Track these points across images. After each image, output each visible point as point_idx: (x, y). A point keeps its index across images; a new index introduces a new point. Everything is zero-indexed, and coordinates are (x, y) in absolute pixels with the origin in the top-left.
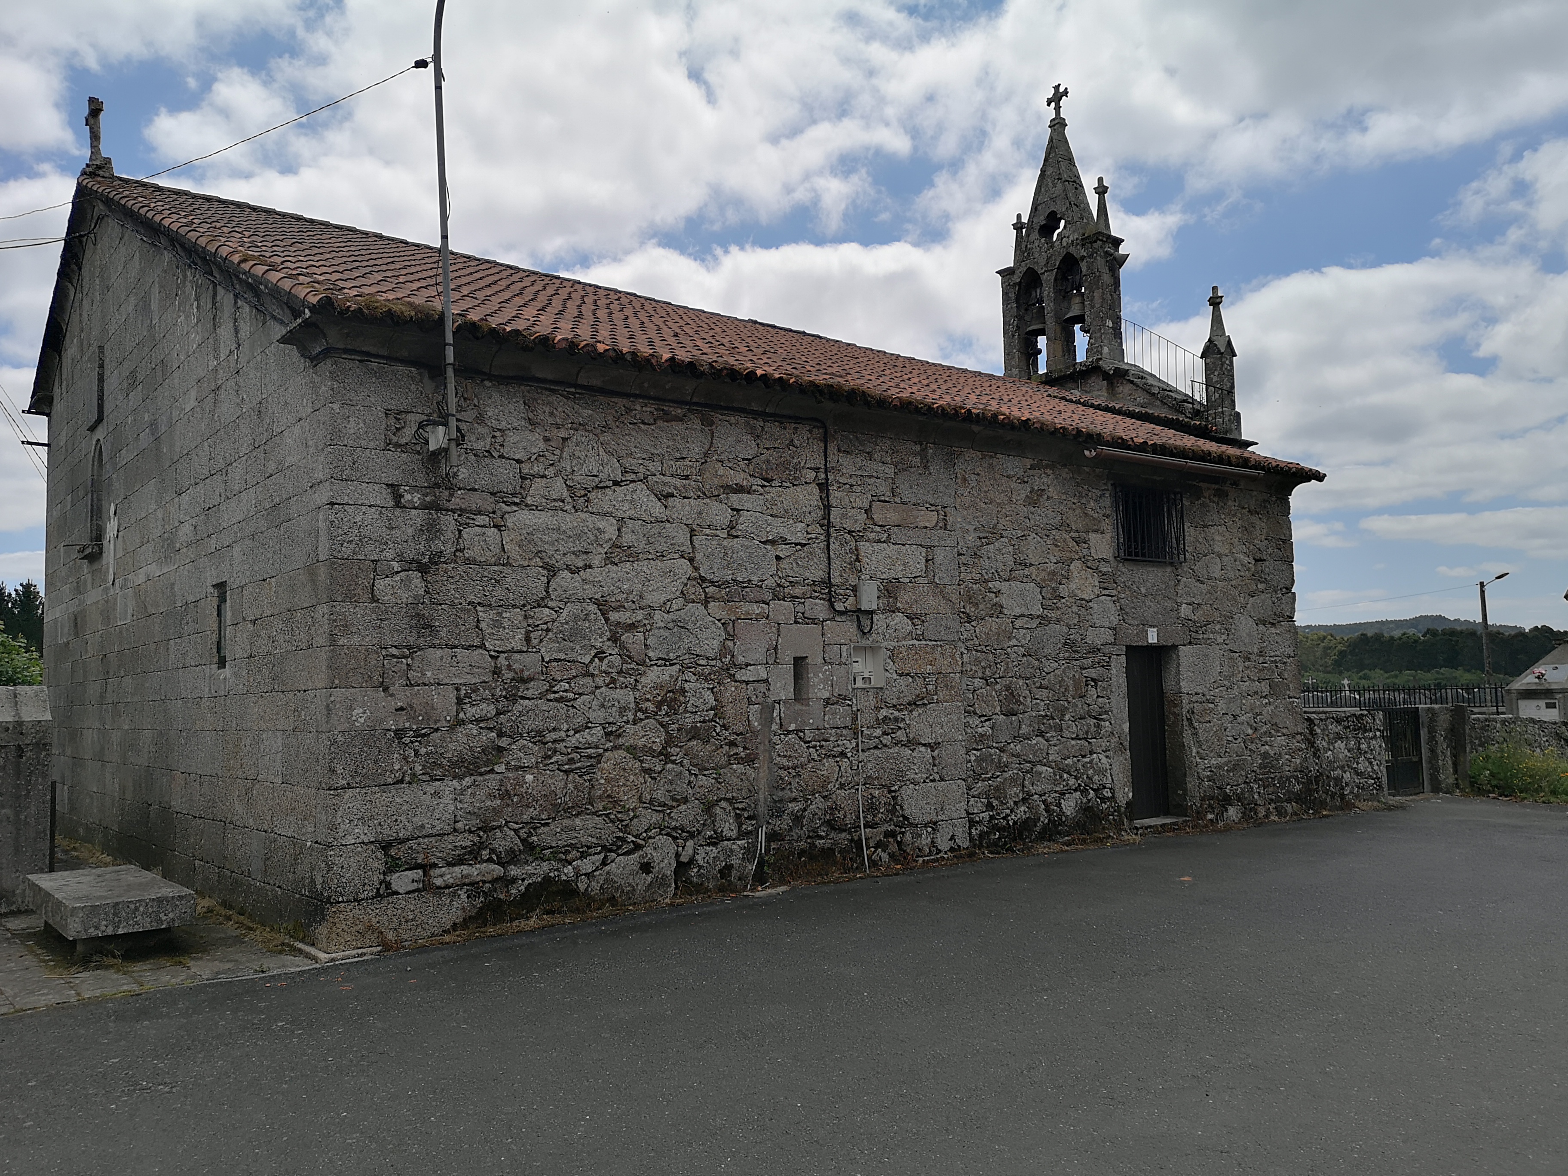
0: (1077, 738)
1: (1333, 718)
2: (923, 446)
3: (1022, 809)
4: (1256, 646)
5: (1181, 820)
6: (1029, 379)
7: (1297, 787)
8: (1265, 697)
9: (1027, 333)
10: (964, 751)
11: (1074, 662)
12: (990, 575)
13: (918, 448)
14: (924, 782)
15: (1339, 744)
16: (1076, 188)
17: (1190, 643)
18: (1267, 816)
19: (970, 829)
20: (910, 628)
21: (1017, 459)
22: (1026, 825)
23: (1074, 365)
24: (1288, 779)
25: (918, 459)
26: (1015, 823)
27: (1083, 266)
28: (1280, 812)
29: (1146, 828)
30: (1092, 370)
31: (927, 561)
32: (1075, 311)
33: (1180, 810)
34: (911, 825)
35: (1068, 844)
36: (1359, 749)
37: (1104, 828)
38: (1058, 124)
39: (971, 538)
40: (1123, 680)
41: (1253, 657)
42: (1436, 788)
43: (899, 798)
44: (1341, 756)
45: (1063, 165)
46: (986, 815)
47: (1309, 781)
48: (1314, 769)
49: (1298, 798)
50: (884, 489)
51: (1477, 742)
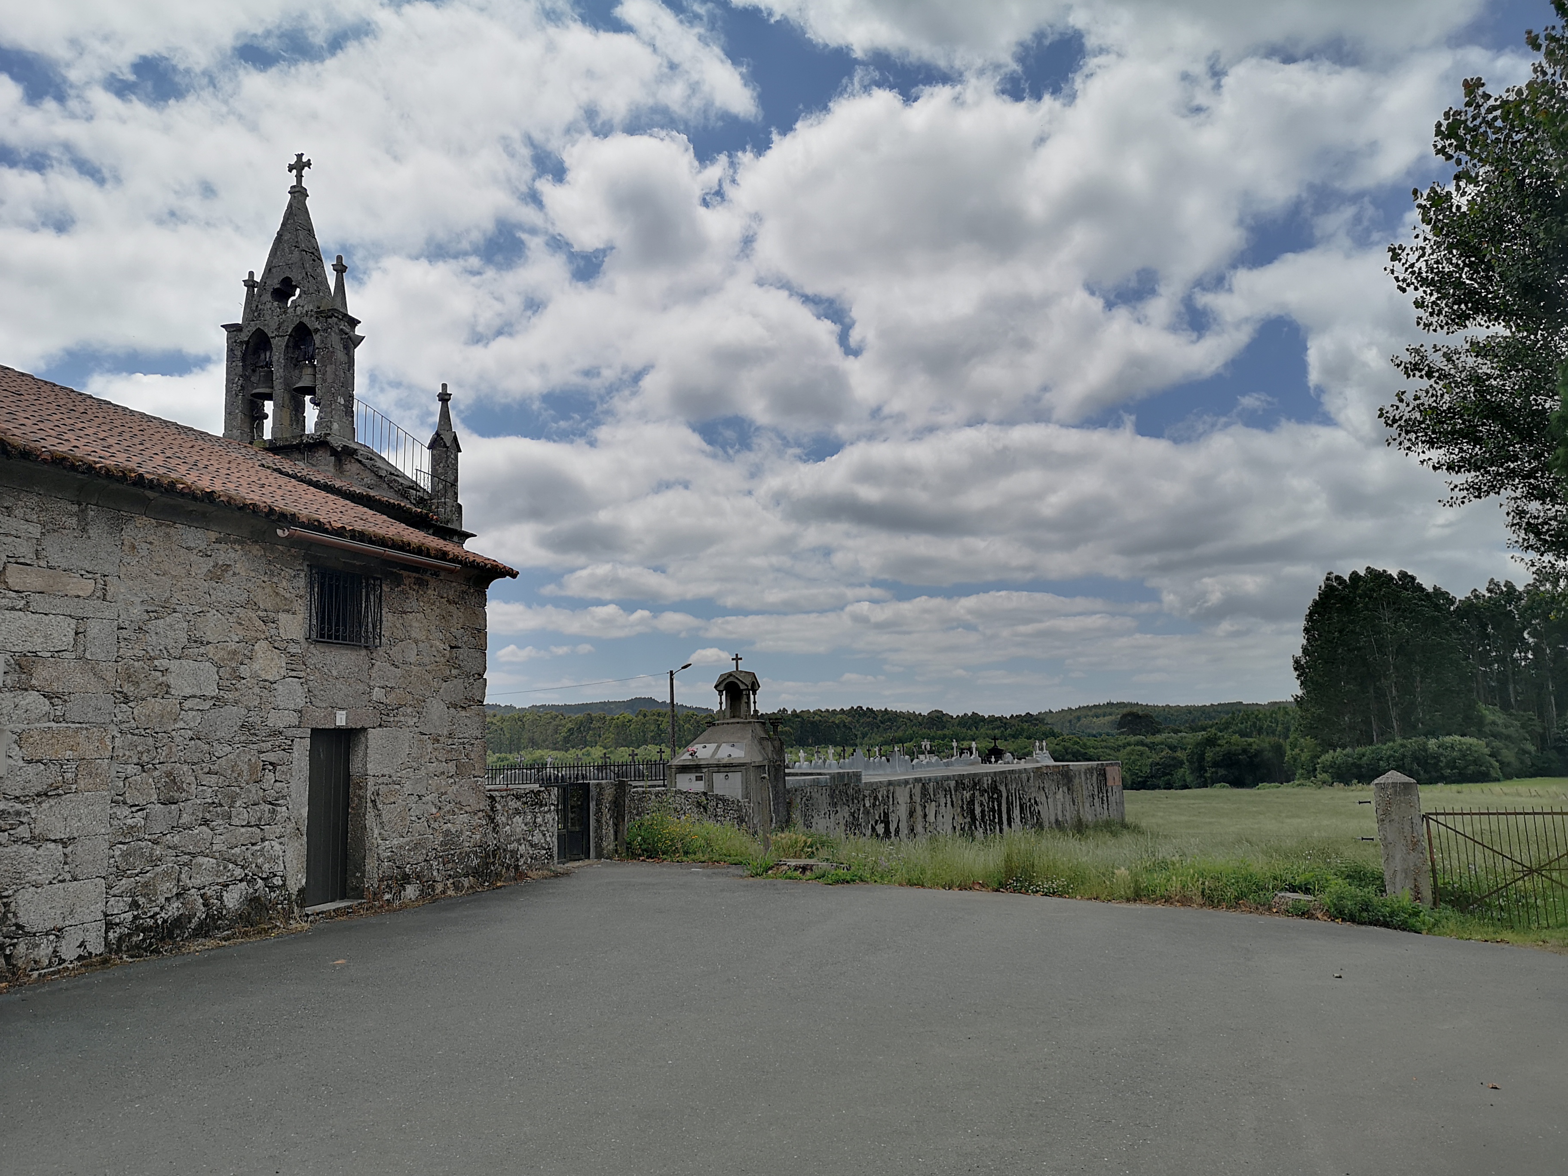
0: (249, 825)
1: (513, 795)
2: (83, 507)
3: (175, 905)
4: (445, 729)
5: (356, 903)
6: (251, 443)
7: (476, 862)
8: (451, 777)
9: (252, 395)
10: (107, 845)
11: (251, 746)
12: (157, 652)
13: (75, 508)
14: (51, 883)
15: (518, 819)
16: (314, 260)
17: (380, 726)
18: (444, 892)
19: (106, 932)
20: (47, 708)
21: (201, 531)
22: (179, 922)
23: (301, 436)
24: (468, 854)
25: (74, 520)
26: (165, 921)
27: (317, 338)
28: (457, 887)
29: (318, 914)
30: (319, 444)
31: (77, 634)
32: (305, 382)
33: (358, 893)
34: (27, 934)
35: (226, 939)
36: (535, 822)
37: (270, 919)
38: (299, 193)
39: (137, 612)
40: (305, 764)
41: (442, 739)
42: (599, 856)
43: (13, 904)
44: (518, 830)
45: (302, 234)
46: (129, 916)
47: (487, 856)
48: (492, 843)
49: (476, 873)
50: (25, 550)
51: (635, 812)
